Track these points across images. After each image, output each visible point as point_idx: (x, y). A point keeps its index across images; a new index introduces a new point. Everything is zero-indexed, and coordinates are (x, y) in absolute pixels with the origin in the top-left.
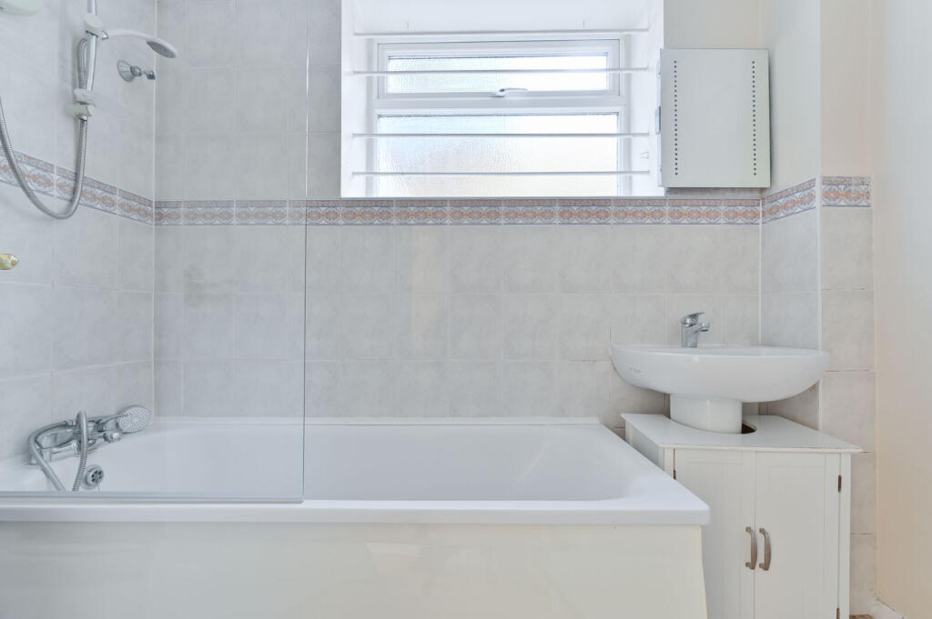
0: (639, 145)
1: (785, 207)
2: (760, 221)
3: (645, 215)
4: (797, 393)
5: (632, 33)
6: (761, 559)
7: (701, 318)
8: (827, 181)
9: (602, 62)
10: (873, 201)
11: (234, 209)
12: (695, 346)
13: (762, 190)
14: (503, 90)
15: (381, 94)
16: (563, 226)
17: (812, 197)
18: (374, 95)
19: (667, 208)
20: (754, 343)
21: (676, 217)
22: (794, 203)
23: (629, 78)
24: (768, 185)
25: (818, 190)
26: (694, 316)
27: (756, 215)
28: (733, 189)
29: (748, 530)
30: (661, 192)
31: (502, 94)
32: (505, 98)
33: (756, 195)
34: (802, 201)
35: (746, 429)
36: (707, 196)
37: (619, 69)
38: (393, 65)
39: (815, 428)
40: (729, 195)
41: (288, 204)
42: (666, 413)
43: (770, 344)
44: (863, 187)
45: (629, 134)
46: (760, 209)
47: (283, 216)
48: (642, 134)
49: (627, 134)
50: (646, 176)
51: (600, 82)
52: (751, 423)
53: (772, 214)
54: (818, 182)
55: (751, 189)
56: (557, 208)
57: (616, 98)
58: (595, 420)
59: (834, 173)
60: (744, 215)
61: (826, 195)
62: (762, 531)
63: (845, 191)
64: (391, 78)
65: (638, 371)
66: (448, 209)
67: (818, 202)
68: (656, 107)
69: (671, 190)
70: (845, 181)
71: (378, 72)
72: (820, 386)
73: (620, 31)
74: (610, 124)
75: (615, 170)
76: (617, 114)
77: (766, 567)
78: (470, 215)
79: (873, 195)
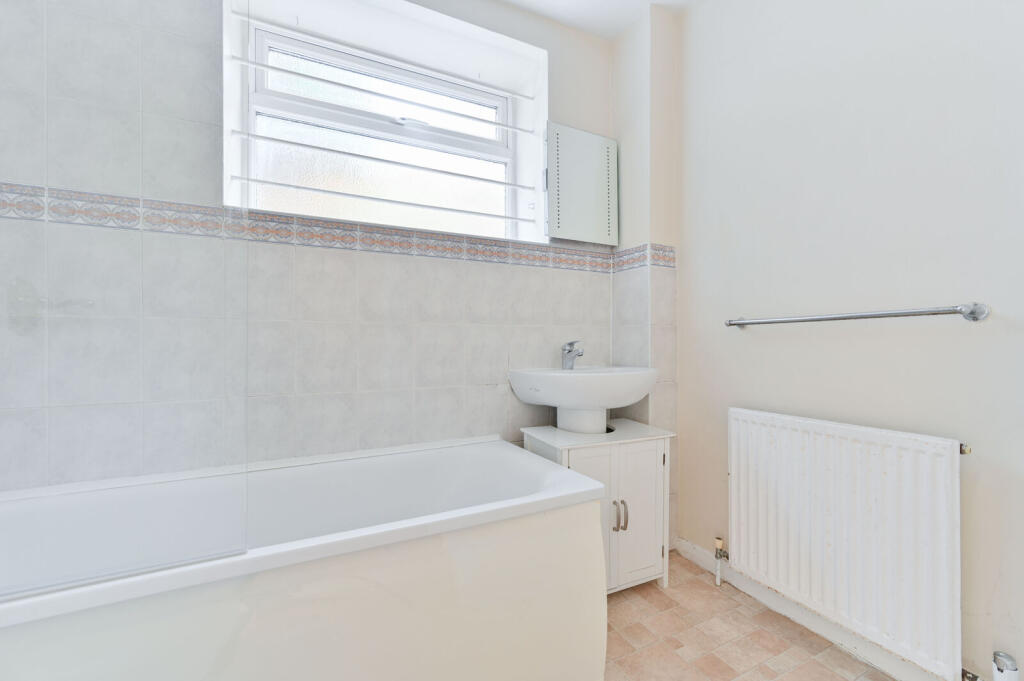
0: (524, 197)
1: (628, 262)
2: (611, 271)
3: (535, 258)
4: (637, 401)
5: (518, 97)
6: (622, 524)
7: (576, 346)
8: (654, 247)
9: (490, 114)
10: (676, 264)
11: (46, 200)
12: (572, 368)
13: (612, 247)
14: (403, 119)
15: (260, 87)
16: (469, 262)
17: (645, 257)
18: (252, 89)
19: (551, 255)
20: (608, 365)
21: (558, 262)
22: (634, 260)
23: (515, 136)
24: (616, 244)
25: (649, 252)
26: (571, 344)
27: (608, 266)
28: (594, 244)
29: (615, 503)
30: (546, 241)
31: (403, 122)
32: (405, 127)
33: (608, 251)
34: (639, 259)
35: (609, 430)
36: (578, 248)
37: (507, 126)
38: (273, 59)
39: (647, 423)
40: (592, 249)
41: (141, 203)
42: (555, 424)
43: (617, 365)
44: (672, 254)
45: (515, 185)
46: (611, 261)
47: (134, 218)
48: (530, 188)
49: (513, 184)
50: (531, 224)
51: (490, 132)
52: (613, 425)
53: (619, 266)
54: (649, 247)
55: (606, 246)
56: (465, 245)
57: (504, 149)
58: (497, 437)
59: (659, 242)
60: (602, 265)
61: (653, 257)
62: (623, 502)
63: (664, 255)
64: (271, 74)
65: (538, 391)
66: (358, 233)
67: (648, 262)
68: (542, 167)
69: (554, 240)
70: (662, 248)
71: (255, 63)
72: (650, 397)
73: (508, 91)
74: (498, 172)
75: (503, 214)
76: (506, 164)
77: (625, 528)
78: (381, 242)
79: (677, 260)
